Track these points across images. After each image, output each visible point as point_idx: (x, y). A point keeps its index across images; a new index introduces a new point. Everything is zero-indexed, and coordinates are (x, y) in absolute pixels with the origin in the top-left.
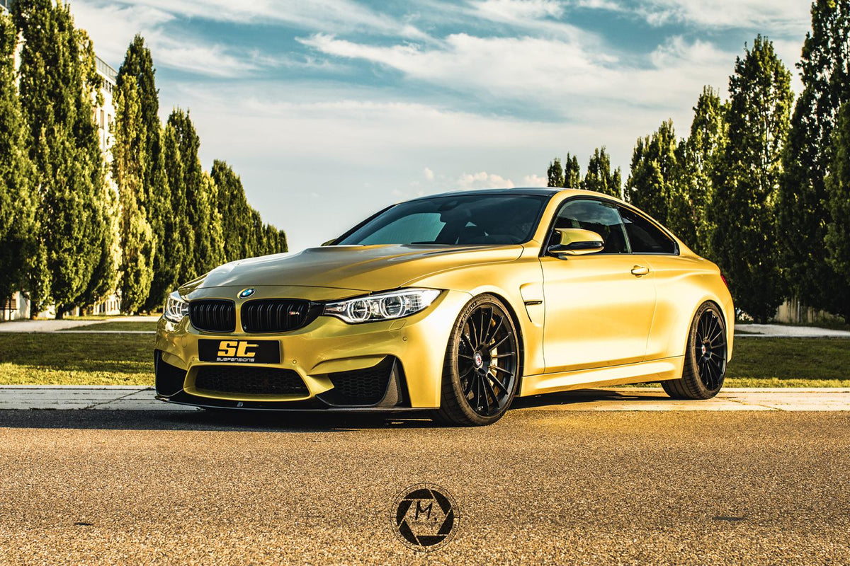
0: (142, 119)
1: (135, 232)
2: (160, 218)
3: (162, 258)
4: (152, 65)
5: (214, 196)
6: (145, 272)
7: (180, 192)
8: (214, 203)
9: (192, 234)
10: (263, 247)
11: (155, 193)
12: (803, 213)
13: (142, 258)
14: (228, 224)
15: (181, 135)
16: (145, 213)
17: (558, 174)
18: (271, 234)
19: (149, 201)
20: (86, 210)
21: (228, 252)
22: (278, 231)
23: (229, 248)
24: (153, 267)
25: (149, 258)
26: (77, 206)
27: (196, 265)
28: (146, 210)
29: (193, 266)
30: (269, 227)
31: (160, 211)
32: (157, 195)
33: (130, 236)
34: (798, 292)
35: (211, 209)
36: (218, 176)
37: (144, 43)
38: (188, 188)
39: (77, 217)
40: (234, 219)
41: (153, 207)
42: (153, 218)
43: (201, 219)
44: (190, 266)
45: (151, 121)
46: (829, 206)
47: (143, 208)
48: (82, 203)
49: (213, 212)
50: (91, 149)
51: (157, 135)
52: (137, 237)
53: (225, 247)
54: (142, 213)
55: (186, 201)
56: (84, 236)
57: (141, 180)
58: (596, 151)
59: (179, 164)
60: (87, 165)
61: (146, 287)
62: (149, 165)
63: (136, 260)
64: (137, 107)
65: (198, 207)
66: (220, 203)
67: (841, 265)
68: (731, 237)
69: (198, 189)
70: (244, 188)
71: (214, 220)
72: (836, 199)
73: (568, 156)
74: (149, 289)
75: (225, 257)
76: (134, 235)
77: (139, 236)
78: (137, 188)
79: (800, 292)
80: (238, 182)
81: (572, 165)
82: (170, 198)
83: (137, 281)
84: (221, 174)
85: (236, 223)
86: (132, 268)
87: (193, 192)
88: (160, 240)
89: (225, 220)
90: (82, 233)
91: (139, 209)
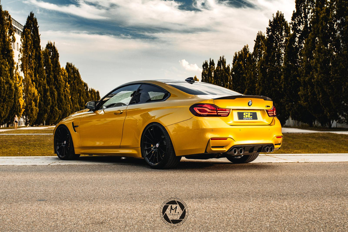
0: (33, 47)
1: (30, 93)
2: (41, 87)
3: (42, 103)
4: (37, 25)
5: (66, 77)
6: (35, 109)
7: (51, 76)
8: (66, 80)
9: (56, 93)
10: (89, 98)
11: (39, 76)
12: (292, 83)
13: (33, 103)
14: (73, 88)
15: (51, 53)
16: (35, 85)
17: (207, 67)
18: (92, 92)
19: (37, 80)
20: (7, 84)
21: (73, 100)
22: (96, 91)
23: (73, 98)
24: (38, 107)
25: (37, 103)
26: (3, 83)
27: (58, 106)
28: (35, 84)
29: (57, 106)
30: (92, 89)
31: (41, 84)
32: (40, 77)
33: (29, 94)
34: (291, 115)
35: (65, 82)
36: (68, 69)
37: (34, 16)
38: (54, 74)
39: (3, 87)
40: (76, 86)
41: (38, 82)
42: (38, 87)
43: (60, 87)
44: (55, 106)
45: (37, 47)
46: (300, 80)
47: (34, 83)
48: (5, 82)
49: (66, 84)
50: (9, 59)
51: (40, 53)
52: (31, 95)
53: (71, 98)
54: (33, 85)
55: (53, 80)
56: (6, 95)
57: (33, 72)
58: (221, 57)
59: (50, 65)
60: (7, 66)
61: (36, 115)
62: (36, 65)
63: (31, 104)
64: (31, 42)
65: (58, 82)
66: (69, 80)
67: (305, 104)
68: (267, 92)
69: (58, 75)
70: (80, 74)
71: (66, 87)
72: (303, 77)
73: (210, 59)
74: (37, 116)
75: (71, 102)
76: (30, 94)
77: (32, 94)
78: (31, 75)
79: (292, 114)
80: (78, 71)
81: (212, 63)
82: (46, 78)
83: (32, 113)
84: (70, 68)
85: (76, 88)
86: (30, 107)
87: (57, 76)
88: (41, 96)
89: (71, 87)
90: (5, 94)
91: (32, 83)
